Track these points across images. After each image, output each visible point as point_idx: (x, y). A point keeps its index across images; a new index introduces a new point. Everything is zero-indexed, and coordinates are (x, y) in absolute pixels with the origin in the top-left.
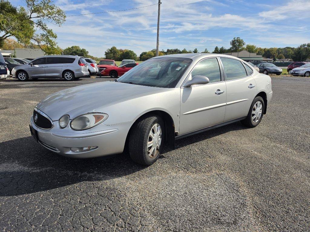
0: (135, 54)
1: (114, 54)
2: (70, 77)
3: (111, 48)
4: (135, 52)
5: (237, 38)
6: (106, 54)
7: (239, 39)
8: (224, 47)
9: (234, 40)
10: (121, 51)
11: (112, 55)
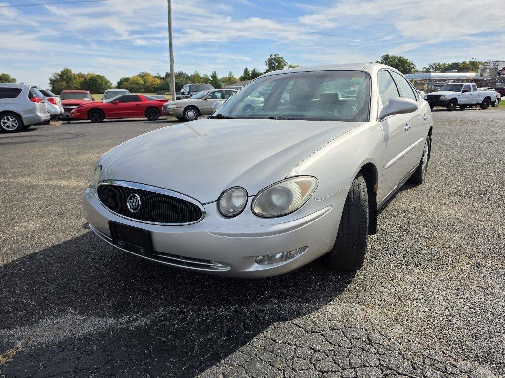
0: (108, 81)
1: (67, 82)
2: (13, 126)
3: (62, 72)
4: (108, 78)
5: (275, 55)
6: (53, 82)
7: (277, 56)
8: (257, 68)
9: (270, 58)
10: (81, 76)
11: (64, 84)
